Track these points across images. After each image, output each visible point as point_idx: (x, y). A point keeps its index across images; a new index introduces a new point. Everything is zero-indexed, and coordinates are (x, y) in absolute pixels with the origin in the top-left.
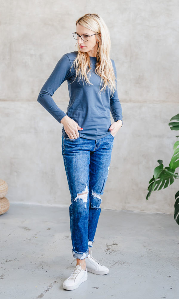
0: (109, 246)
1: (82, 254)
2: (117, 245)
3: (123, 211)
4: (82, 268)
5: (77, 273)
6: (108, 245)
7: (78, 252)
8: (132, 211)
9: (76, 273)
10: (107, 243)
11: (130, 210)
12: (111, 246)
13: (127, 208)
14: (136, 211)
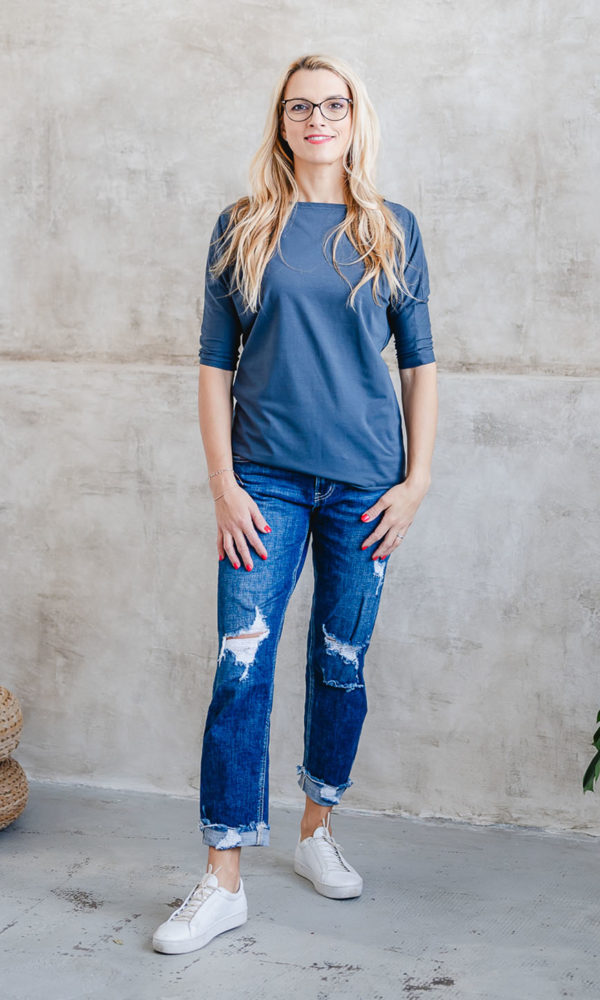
0: (418, 988)
1: (223, 830)
2: (449, 982)
3: (502, 826)
4: (219, 882)
5: (199, 896)
6: (412, 983)
7: (212, 822)
8: (538, 829)
9: (198, 900)
10: (410, 975)
11: (530, 823)
12: (425, 988)
13: (515, 816)
14: (555, 829)
